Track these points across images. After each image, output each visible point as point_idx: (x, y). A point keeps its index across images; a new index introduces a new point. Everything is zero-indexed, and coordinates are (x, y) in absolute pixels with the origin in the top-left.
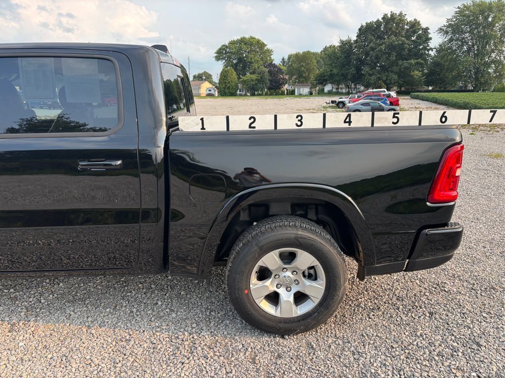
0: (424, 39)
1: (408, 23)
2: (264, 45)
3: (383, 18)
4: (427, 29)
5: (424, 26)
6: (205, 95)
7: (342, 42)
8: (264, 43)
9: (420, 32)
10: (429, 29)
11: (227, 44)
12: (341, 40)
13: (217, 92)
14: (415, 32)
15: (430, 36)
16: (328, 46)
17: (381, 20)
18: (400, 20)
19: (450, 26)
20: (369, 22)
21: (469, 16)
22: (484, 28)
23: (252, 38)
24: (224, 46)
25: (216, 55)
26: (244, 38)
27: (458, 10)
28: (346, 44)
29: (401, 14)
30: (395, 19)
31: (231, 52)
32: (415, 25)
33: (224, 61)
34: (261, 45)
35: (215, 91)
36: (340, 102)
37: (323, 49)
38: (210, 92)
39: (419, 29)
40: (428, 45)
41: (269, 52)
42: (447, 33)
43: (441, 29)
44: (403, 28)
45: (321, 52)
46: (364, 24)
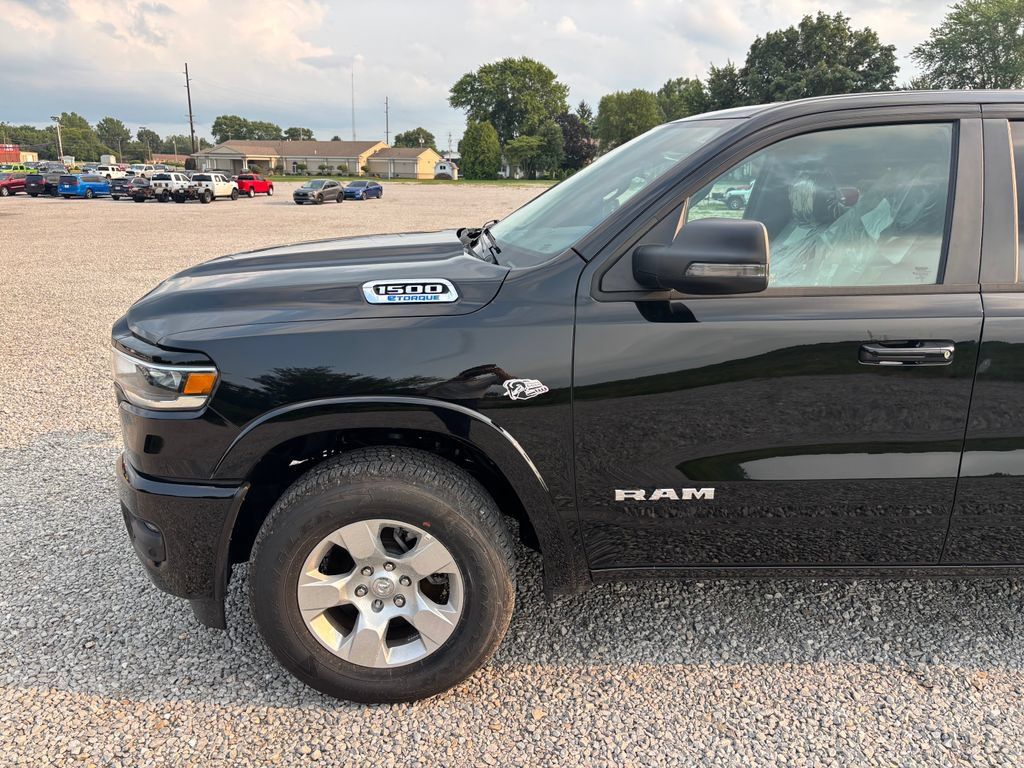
0: (885, 68)
1: (851, 35)
2: (550, 76)
3: (803, 25)
4: (891, 49)
5: (884, 42)
6: (432, 177)
7: (715, 72)
8: (550, 73)
9: (877, 55)
10: (894, 49)
11: (475, 72)
12: (713, 69)
13: (456, 172)
14: (867, 54)
15: (896, 63)
17: (796, 28)
18: (838, 29)
19: (939, 43)
20: (772, 32)
21: (977, 25)
22: (1007, 48)
23: (526, 61)
24: (468, 76)
25: (452, 94)
26: (511, 61)
27: (955, 11)
28: (724, 77)
29: (839, 17)
30: (827, 26)
31: (483, 90)
32: (867, 40)
33: (469, 107)
34: (544, 76)
35: (453, 169)
38: (443, 171)
39: (875, 48)
40: (892, 82)
41: (561, 90)
42: (931, 57)
43: (919, 50)
44: (842, 47)
46: (763, 37)
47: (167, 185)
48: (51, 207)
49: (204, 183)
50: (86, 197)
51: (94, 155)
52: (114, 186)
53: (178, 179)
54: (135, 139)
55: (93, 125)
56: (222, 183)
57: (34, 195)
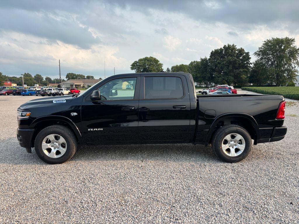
0: (247, 58)
1: (237, 50)
2: (158, 61)
3: (224, 47)
4: (248, 53)
5: (246, 51)
6: (126, 89)
7: (202, 59)
8: (158, 60)
9: (245, 55)
10: (249, 53)
11: (137, 60)
12: (201, 58)
13: (132, 87)
14: (241, 55)
15: (250, 57)
16: (193, 61)
17: (222, 48)
18: (233, 48)
19: (261, 51)
20: (216, 49)
21: (271, 46)
22: (280, 52)
23: (151, 57)
24: (135, 62)
25: (131, 66)
26: (147, 58)
27: (265, 43)
28: (204, 61)
29: (233, 45)
30: (230, 47)
31: (140, 65)
32: (241, 51)
33: (136, 70)
34: (156, 61)
35: (131, 86)
36: (203, 92)
37: (190, 63)
38: (128, 87)
39: (244, 53)
40: (249, 62)
41: (161, 65)
42: (259, 55)
43: (256, 53)
44: (235, 53)
45: (189, 65)
46: (214, 50)
47: (51, 92)
48: (19, 98)
49: (61, 91)
50: (29, 95)
51: (33, 84)
52: (36, 92)
53: (54, 90)
54: (45, 80)
55: (33, 76)
56: (66, 91)
57: (14, 95)
